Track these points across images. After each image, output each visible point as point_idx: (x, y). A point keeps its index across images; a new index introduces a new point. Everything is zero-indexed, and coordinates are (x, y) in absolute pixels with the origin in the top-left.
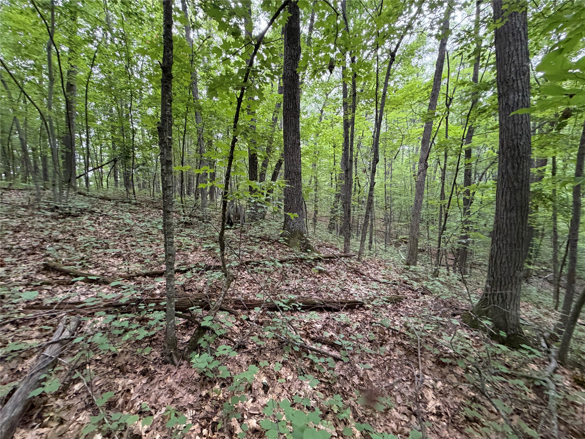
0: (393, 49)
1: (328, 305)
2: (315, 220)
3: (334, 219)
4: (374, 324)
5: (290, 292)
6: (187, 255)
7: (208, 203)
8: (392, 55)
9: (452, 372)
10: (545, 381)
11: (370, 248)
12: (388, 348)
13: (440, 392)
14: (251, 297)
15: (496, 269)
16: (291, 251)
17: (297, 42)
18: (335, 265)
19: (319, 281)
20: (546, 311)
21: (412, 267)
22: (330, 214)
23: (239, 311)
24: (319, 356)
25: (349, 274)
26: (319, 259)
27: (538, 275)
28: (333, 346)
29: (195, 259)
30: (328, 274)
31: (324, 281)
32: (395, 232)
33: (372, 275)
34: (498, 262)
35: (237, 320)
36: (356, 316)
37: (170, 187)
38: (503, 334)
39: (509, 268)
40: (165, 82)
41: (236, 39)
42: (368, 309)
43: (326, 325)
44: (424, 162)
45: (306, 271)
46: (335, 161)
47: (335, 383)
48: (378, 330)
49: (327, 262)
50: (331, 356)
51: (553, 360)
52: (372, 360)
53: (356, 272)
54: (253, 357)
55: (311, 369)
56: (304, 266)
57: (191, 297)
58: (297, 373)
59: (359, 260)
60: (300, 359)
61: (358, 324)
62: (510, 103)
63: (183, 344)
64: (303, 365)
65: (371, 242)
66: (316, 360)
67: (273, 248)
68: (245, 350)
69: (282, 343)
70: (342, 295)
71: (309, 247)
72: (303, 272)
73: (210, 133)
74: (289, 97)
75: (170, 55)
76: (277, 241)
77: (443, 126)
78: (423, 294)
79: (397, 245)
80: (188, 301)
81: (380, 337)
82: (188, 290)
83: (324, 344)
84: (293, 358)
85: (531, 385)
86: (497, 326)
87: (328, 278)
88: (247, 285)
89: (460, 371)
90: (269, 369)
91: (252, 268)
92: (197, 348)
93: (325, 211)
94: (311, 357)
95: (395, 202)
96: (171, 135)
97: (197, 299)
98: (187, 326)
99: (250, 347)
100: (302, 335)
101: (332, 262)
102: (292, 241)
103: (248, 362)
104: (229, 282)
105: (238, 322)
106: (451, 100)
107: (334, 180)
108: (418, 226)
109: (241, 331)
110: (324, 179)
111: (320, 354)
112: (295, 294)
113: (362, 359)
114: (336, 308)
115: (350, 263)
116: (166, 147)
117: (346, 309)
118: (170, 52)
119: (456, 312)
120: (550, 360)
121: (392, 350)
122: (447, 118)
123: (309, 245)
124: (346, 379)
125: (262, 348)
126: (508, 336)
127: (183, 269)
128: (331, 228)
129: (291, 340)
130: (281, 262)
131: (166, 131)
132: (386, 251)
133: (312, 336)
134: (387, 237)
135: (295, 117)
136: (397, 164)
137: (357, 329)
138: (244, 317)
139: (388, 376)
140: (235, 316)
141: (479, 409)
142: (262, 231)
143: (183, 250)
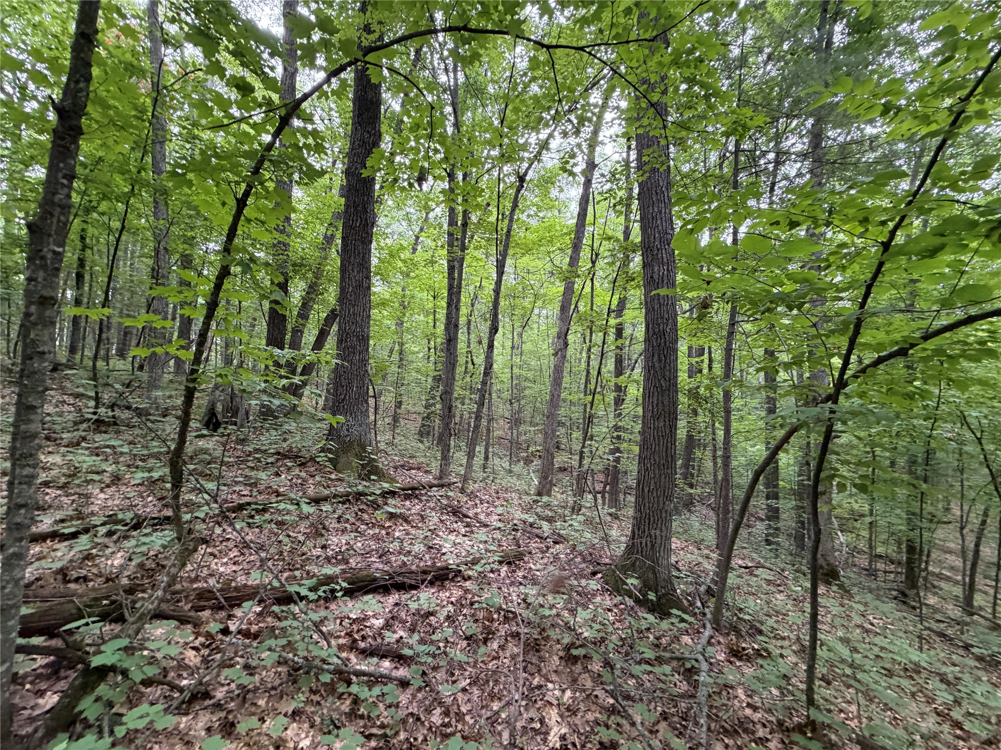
0: (522, 171)
1: (399, 579)
2: (396, 419)
3: (428, 417)
4: (476, 606)
5: (328, 559)
6: (88, 496)
7: (167, 377)
8: (522, 179)
9: (586, 669)
10: (697, 660)
11: (484, 467)
12: (495, 646)
13: (568, 709)
14: (241, 579)
15: (643, 499)
16: (340, 480)
17: (374, 123)
18: (421, 501)
19: (388, 534)
20: (707, 552)
21: (545, 499)
22: (422, 409)
23: (206, 613)
24: (370, 685)
25: (444, 517)
26: (393, 494)
27: (701, 501)
28: (400, 659)
29: (110, 503)
30: (406, 520)
31: (397, 534)
32: (526, 441)
33: (482, 517)
34: (646, 490)
35: (197, 635)
36: (447, 594)
37: (43, 353)
38: (652, 596)
39: (658, 498)
40: (63, 139)
41: (243, 96)
42: (469, 578)
43: (392, 618)
44: (563, 336)
45: (366, 516)
46: (435, 321)
47: (397, 733)
48: (481, 615)
49: (407, 497)
50: (396, 679)
51: (708, 625)
52: (467, 673)
53: (456, 512)
54: (223, 714)
55: (353, 715)
56: (364, 507)
57: (81, 596)
58: (321, 730)
59: (462, 491)
60: (330, 699)
61: (451, 608)
62: (656, 276)
63: (32, 719)
64: (337, 709)
65: (486, 458)
66: (364, 693)
67: (303, 474)
68: (208, 702)
69: (297, 670)
70: (427, 557)
71: (376, 471)
72: (360, 519)
73: (190, 241)
74: (356, 207)
75: (81, 90)
76: (312, 459)
77: (588, 289)
78: (556, 543)
79: (528, 461)
80: (71, 605)
81: (485, 627)
82: (77, 580)
83: (383, 657)
84: (316, 698)
85: (682, 670)
86: (646, 586)
87: (406, 527)
88: (234, 553)
89: (596, 666)
90: (259, 734)
91: (252, 517)
92: (73, 723)
93: (414, 404)
94: (354, 689)
95: (527, 392)
96: (63, 245)
97: (96, 599)
98: (54, 672)
99: (220, 694)
100: (341, 648)
101: (416, 497)
102: (343, 460)
103: (209, 730)
104: (186, 555)
105: (201, 639)
106: (597, 255)
107: (432, 350)
108: (554, 431)
109: (205, 660)
110: (416, 349)
111: (374, 680)
112: (339, 562)
113: (453, 675)
114: (413, 582)
115: (448, 497)
116: (44, 267)
117: (432, 583)
118: (82, 85)
119: (599, 568)
120: (704, 626)
121: (502, 647)
122: (592, 280)
123: (377, 467)
124: (419, 719)
125: (249, 691)
126: (659, 598)
127: (66, 531)
128: (423, 433)
129: (317, 662)
130: (316, 501)
131: (50, 235)
132: (510, 471)
133: (362, 645)
134: (514, 448)
135: (363, 243)
136: (531, 334)
137: (448, 617)
138: (214, 627)
139: (492, 697)
140: (195, 626)
141: (618, 724)
142: (285, 440)
143: (79, 486)
